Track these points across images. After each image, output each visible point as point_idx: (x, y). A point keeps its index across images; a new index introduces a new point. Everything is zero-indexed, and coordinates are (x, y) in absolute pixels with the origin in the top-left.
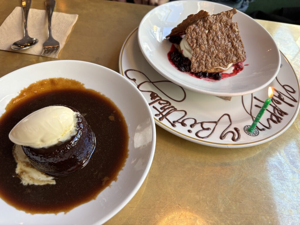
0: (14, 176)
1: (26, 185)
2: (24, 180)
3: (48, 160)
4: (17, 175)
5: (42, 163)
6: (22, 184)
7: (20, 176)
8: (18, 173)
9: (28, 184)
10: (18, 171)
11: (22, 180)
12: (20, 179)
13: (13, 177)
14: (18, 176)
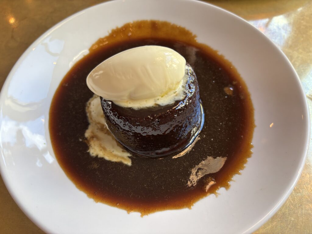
0: (81, 140)
1: (93, 156)
2: (93, 148)
3: (134, 128)
4: (86, 139)
5: (124, 130)
6: (89, 153)
7: (88, 141)
8: (88, 137)
9: (97, 156)
10: (88, 134)
11: (90, 147)
12: (89, 145)
13: (79, 141)
14: (86, 141)
